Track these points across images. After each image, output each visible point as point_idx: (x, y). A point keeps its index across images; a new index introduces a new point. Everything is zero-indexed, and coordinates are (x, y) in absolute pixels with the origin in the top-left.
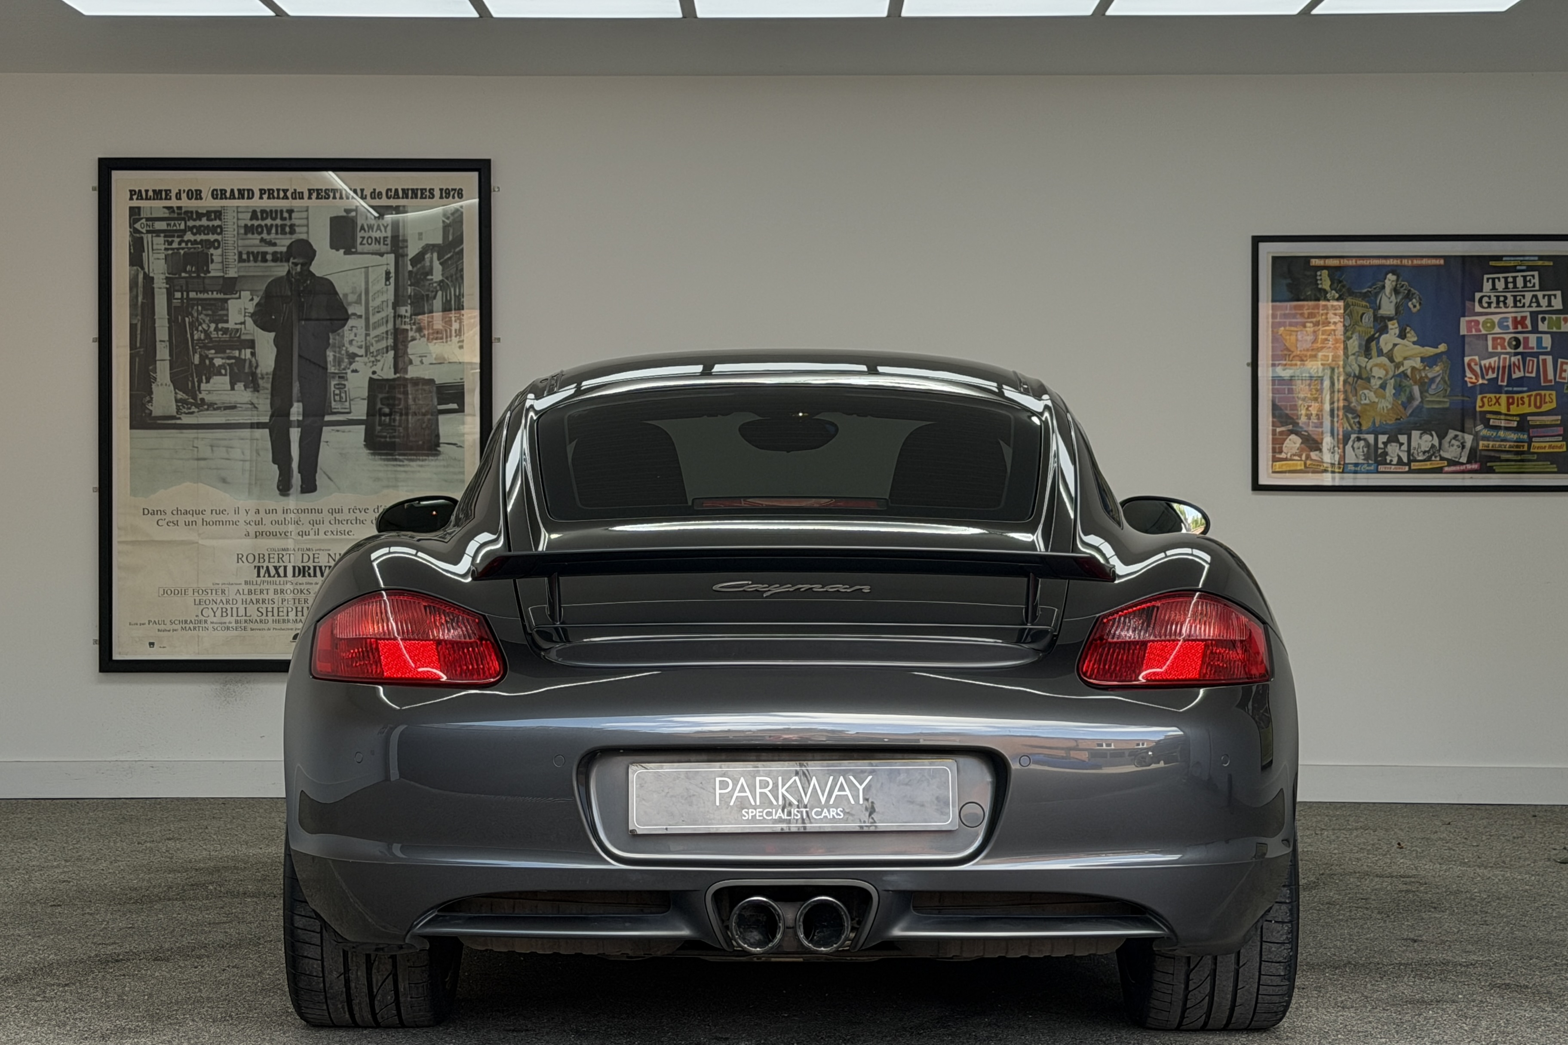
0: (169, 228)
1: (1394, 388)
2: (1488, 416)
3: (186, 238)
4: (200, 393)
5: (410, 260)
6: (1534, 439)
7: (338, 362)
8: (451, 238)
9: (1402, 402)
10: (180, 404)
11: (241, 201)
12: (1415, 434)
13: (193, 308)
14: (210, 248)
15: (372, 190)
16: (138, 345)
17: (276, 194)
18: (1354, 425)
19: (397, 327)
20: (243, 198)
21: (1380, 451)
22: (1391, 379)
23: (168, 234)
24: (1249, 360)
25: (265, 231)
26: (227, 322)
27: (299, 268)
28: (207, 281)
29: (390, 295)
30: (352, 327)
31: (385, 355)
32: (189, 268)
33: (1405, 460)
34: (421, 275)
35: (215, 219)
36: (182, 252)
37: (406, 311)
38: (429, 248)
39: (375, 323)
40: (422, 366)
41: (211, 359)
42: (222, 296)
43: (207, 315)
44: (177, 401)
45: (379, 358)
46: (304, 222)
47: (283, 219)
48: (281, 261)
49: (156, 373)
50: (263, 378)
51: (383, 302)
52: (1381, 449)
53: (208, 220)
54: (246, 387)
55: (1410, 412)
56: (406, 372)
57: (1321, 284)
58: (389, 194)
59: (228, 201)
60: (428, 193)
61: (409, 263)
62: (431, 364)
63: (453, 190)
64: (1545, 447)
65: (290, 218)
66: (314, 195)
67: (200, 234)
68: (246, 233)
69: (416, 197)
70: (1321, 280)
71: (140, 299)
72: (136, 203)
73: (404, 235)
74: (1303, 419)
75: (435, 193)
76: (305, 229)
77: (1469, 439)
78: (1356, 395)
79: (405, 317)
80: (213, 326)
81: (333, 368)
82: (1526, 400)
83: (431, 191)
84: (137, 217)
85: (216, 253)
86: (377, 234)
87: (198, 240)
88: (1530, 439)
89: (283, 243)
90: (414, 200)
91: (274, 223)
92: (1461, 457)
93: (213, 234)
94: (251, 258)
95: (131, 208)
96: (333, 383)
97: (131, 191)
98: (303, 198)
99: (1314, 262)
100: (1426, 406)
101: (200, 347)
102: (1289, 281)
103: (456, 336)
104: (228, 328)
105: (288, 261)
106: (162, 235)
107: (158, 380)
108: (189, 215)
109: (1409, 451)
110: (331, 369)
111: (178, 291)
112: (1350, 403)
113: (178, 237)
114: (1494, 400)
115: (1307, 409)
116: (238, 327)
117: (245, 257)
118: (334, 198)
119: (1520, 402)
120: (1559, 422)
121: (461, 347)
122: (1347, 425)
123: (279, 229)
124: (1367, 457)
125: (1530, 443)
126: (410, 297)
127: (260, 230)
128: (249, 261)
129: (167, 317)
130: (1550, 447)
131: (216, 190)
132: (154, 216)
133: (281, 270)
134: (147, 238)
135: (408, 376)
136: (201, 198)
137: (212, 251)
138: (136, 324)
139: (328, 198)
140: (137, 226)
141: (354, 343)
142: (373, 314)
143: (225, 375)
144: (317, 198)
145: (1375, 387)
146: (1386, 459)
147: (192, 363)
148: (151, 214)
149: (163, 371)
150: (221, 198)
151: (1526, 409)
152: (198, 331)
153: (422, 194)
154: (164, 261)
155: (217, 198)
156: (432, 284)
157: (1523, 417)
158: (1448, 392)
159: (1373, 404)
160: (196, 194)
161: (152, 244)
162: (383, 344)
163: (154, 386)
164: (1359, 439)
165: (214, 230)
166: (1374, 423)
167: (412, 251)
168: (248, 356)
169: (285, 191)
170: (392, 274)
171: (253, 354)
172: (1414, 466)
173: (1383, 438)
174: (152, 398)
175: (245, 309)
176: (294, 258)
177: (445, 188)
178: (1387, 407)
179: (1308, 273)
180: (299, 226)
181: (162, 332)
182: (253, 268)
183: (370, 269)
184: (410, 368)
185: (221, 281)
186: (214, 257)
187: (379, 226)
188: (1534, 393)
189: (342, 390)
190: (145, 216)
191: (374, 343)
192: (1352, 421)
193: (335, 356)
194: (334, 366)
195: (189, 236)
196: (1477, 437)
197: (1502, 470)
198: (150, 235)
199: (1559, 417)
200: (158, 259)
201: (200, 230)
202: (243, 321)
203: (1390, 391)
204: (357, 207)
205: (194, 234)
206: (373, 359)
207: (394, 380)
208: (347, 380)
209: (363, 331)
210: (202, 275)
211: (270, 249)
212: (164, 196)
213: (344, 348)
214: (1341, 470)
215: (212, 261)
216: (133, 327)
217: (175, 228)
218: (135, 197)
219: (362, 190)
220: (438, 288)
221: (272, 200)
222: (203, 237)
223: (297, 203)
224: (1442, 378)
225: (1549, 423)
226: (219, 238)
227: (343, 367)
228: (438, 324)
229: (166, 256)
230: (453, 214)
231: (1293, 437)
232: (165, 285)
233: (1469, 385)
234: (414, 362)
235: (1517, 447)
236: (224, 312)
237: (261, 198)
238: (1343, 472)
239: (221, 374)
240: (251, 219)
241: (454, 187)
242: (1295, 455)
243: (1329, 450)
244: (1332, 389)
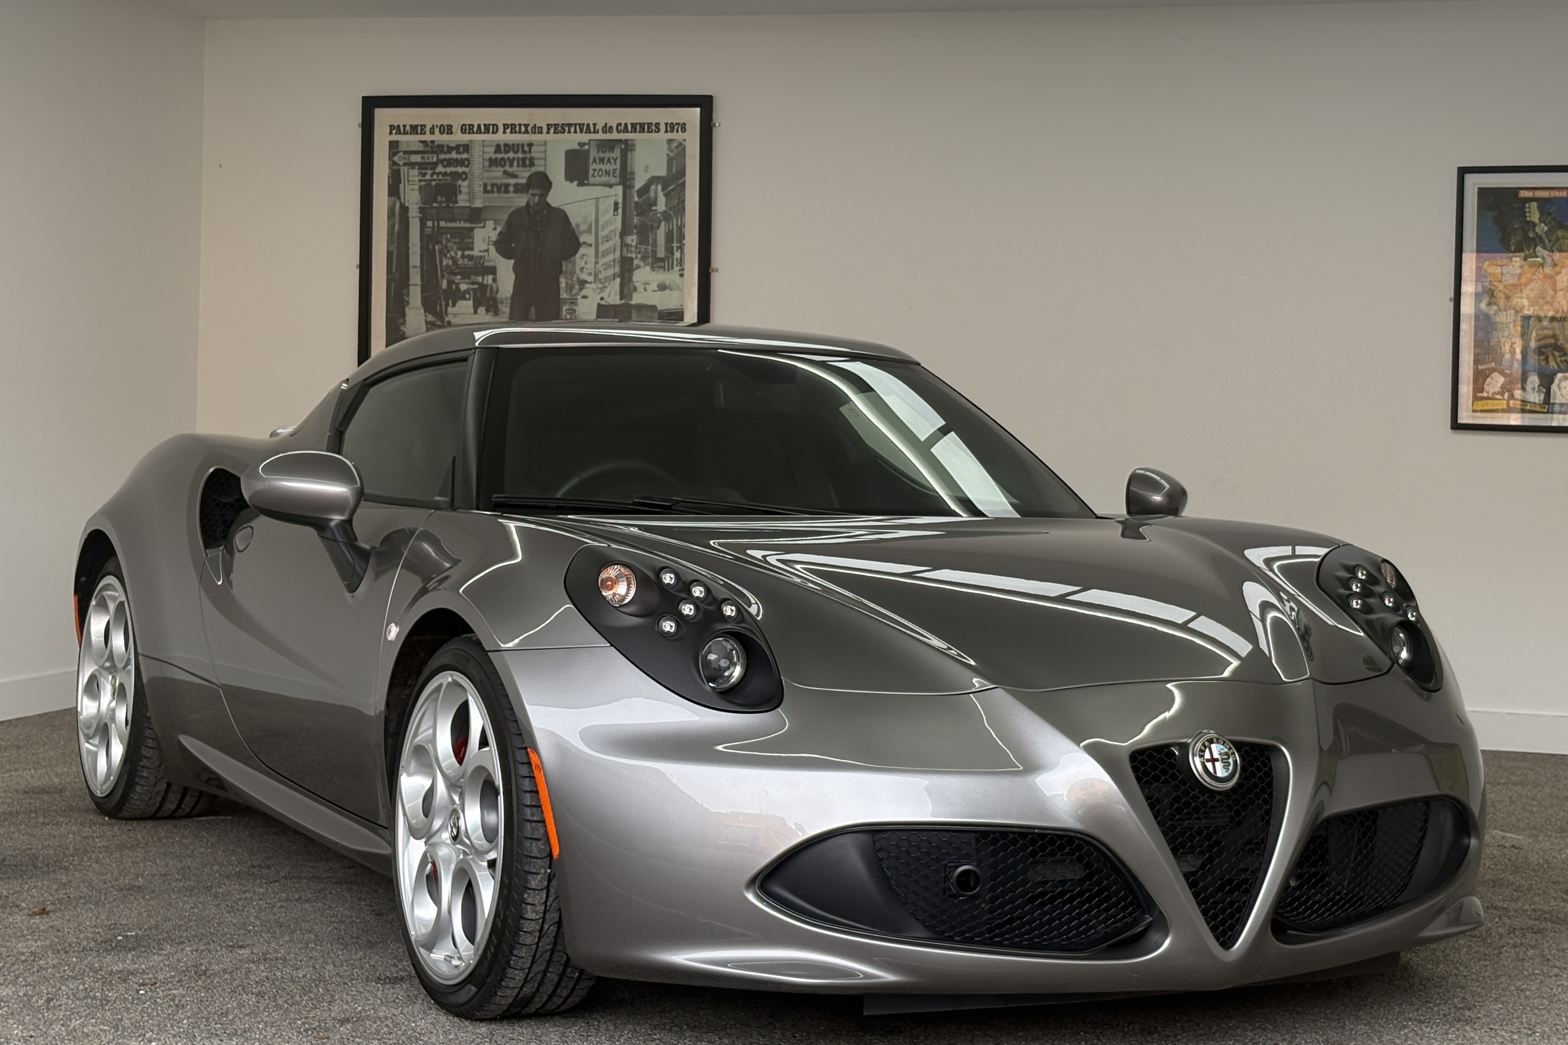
0: (423, 161)
3: (437, 170)
4: (447, 316)
5: (638, 191)
7: (570, 288)
8: (674, 171)
10: (429, 326)
11: (486, 135)
13: (442, 237)
14: (458, 180)
15: (603, 125)
16: (394, 270)
17: (517, 129)
18: (1560, 364)
19: (623, 255)
20: (488, 132)
23: (422, 166)
24: (1452, 295)
25: (508, 164)
26: (472, 249)
27: (536, 199)
28: (455, 211)
29: (618, 224)
30: (583, 255)
31: (612, 282)
32: (439, 198)
34: (646, 206)
35: (463, 152)
36: (434, 183)
37: (632, 240)
38: (654, 180)
39: (603, 251)
40: (645, 293)
41: (457, 285)
42: (468, 225)
43: (455, 243)
44: (427, 323)
45: (606, 284)
46: (543, 155)
47: (524, 152)
48: (522, 192)
49: (408, 294)
50: (502, 303)
51: (611, 231)
53: (458, 153)
54: (487, 311)
56: (631, 299)
57: (1530, 216)
58: (619, 128)
59: (475, 135)
60: (653, 128)
61: (635, 194)
62: (654, 291)
63: (677, 124)
65: (530, 151)
66: (552, 130)
67: (450, 167)
68: (490, 166)
69: (644, 132)
70: (1529, 212)
71: (396, 227)
72: (395, 137)
73: (631, 166)
74: (1508, 356)
75: (660, 127)
76: (542, 162)
78: (1563, 331)
79: (631, 246)
80: (460, 253)
81: (565, 294)
83: (657, 125)
84: (396, 150)
85: (464, 185)
86: (608, 167)
87: (448, 172)
89: (524, 176)
90: (642, 134)
91: (516, 156)
93: (461, 166)
94: (495, 189)
95: (390, 142)
96: (565, 308)
97: (390, 126)
98: (542, 133)
99: (1523, 194)
101: (448, 273)
102: (1495, 213)
103: (677, 266)
104: (473, 256)
105: (527, 192)
106: (417, 167)
107: (411, 303)
108: (439, 148)
110: (564, 295)
111: (429, 220)
112: (1556, 340)
113: (431, 169)
115: (1511, 346)
116: (482, 254)
117: (489, 188)
118: (569, 132)
121: (682, 275)
122: (1552, 364)
123: (521, 162)
126: (636, 227)
127: (503, 163)
128: (492, 192)
129: (419, 245)
131: (465, 125)
132: (410, 149)
133: (521, 201)
134: (404, 170)
135: (633, 302)
136: (452, 133)
137: (460, 182)
138: (392, 251)
139: (564, 132)
140: (396, 159)
141: (585, 270)
142: (603, 243)
143: (469, 299)
144: (555, 133)
147: (441, 288)
148: (408, 147)
149: (415, 295)
150: (469, 133)
152: (446, 257)
153: (649, 128)
154: (418, 192)
155: (465, 133)
156: (656, 214)
160: (447, 129)
161: (408, 176)
162: (611, 272)
163: (407, 309)
164: (1565, 378)
165: (461, 163)
167: (639, 183)
168: (490, 281)
169: (526, 126)
170: (620, 205)
171: (494, 280)
174: (405, 321)
175: (489, 237)
176: (533, 189)
177: (670, 122)
179: (1516, 205)
180: (538, 159)
181: (415, 259)
182: (497, 200)
183: (600, 200)
184: (635, 295)
185: (468, 211)
186: (462, 189)
187: (609, 159)
189: (573, 315)
190: (403, 150)
191: (602, 270)
192: (1559, 359)
193: (567, 283)
194: (566, 292)
195: (440, 169)
198: (406, 168)
200: (413, 190)
201: (450, 163)
202: (486, 248)
204: (590, 140)
205: (444, 167)
206: (601, 286)
207: (619, 305)
208: (577, 305)
209: (593, 259)
210: (451, 205)
211: (512, 181)
212: (419, 131)
213: (576, 276)
214: (1545, 410)
215: (460, 192)
216: (389, 254)
217: (428, 161)
218: (394, 132)
219: (595, 125)
220: (662, 218)
221: (514, 135)
222: (452, 169)
223: (536, 138)
226: (466, 170)
227: (574, 293)
228: (661, 254)
229: (420, 187)
230: (677, 147)
231: (1496, 375)
232: (418, 214)
234: (638, 289)
236: (470, 240)
237: (504, 132)
238: (1548, 412)
239: (464, 298)
240: (496, 152)
241: (678, 122)
242: (1498, 393)
243: (1534, 389)
244: (1538, 326)
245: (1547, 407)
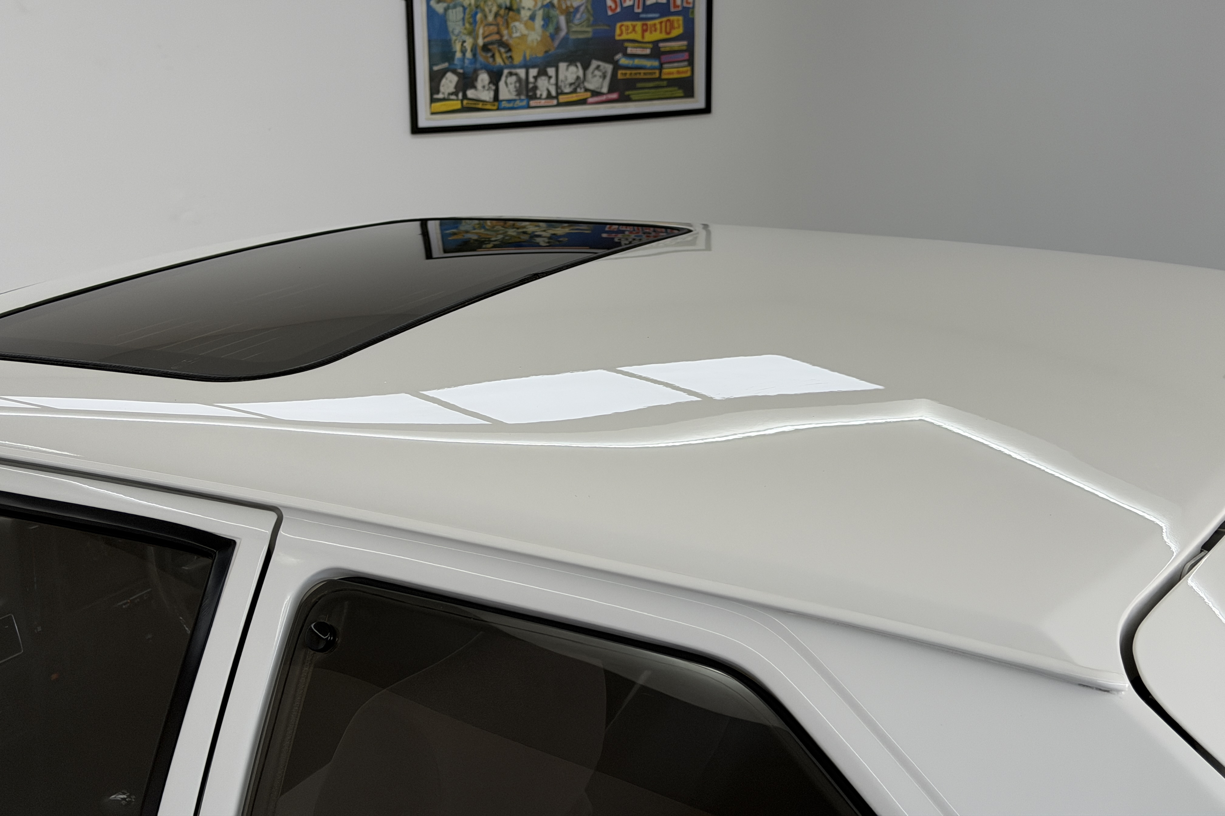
1: (544, 19)
2: (626, 44)
6: (665, 66)
9: (551, 34)
12: (562, 66)
21: (531, 86)
22: (540, 9)
33: (554, 93)
52: (531, 83)
55: (557, 42)
64: (672, 73)
74: (458, 55)
77: (609, 68)
78: (508, 27)
82: (658, 26)
88: (661, 65)
92: (601, 88)
100: (573, 37)
109: (557, 84)
112: (502, 36)
114: (631, 28)
115: (462, 45)
119: (653, 29)
120: (685, 48)
124: (519, 93)
125: (661, 68)
130: (678, 72)
145: (525, 19)
146: (535, 94)
151: (656, 36)
157: (655, 43)
158: (591, 22)
159: (523, 37)
164: (511, 74)
166: (525, 57)
172: (562, 98)
173: (533, 72)
178: (537, 39)
188: (664, 19)
196: (617, 67)
197: (636, 98)
199: (685, 43)
203: (539, 22)
214: (495, 108)
224: (586, 7)
225: (676, 49)
231: (449, 74)
233: (610, 13)
235: (650, 74)
238: (498, 109)
242: (452, 94)
243: (484, 87)
244: (485, 23)
245: (496, 104)
